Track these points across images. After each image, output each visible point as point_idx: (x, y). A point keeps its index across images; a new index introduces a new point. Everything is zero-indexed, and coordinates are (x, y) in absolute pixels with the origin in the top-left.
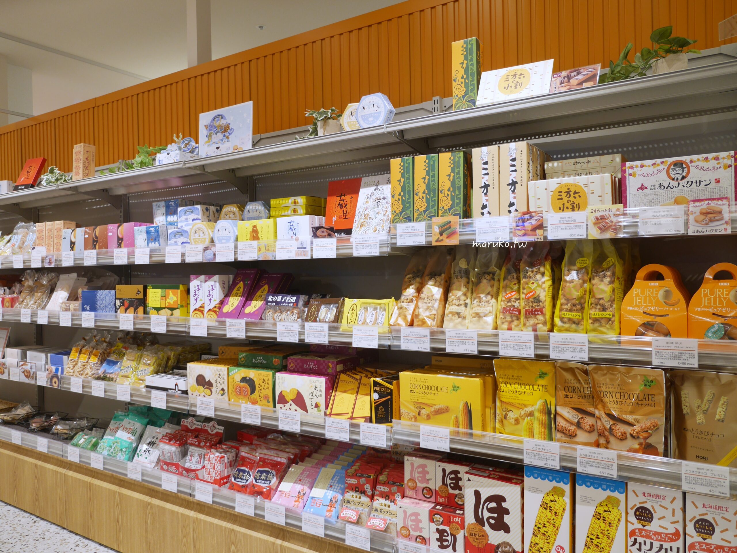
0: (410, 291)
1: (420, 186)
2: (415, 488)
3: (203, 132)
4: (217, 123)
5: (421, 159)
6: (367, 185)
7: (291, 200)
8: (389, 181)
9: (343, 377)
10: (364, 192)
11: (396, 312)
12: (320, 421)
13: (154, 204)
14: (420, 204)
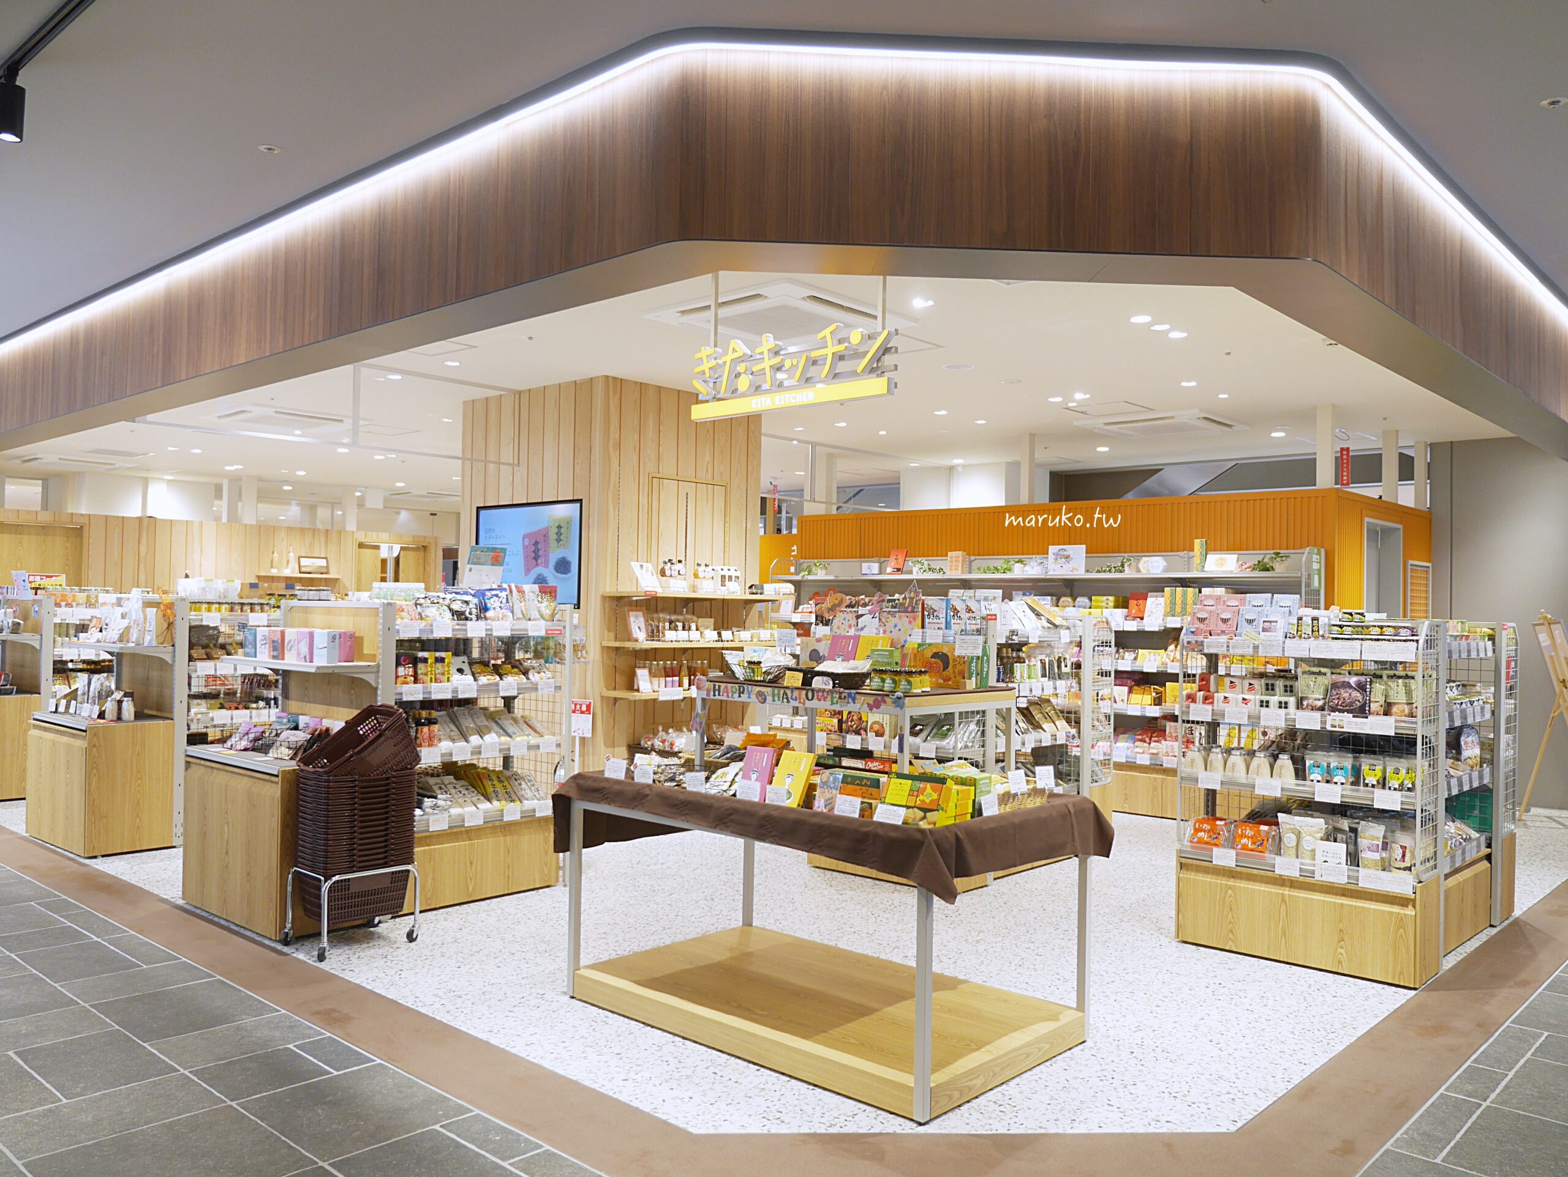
0: (1172, 647)
1: (1179, 601)
2: (1171, 736)
3: (1051, 556)
4: (1061, 553)
5: (1179, 590)
6: (1151, 597)
7: (1105, 598)
8: (1163, 596)
9: (1135, 687)
10: (1149, 600)
11: (1165, 656)
12: (1125, 708)
13: (1014, 593)
14: (1178, 609)
